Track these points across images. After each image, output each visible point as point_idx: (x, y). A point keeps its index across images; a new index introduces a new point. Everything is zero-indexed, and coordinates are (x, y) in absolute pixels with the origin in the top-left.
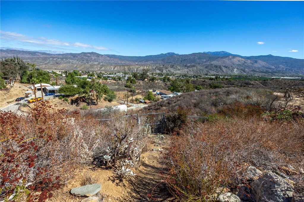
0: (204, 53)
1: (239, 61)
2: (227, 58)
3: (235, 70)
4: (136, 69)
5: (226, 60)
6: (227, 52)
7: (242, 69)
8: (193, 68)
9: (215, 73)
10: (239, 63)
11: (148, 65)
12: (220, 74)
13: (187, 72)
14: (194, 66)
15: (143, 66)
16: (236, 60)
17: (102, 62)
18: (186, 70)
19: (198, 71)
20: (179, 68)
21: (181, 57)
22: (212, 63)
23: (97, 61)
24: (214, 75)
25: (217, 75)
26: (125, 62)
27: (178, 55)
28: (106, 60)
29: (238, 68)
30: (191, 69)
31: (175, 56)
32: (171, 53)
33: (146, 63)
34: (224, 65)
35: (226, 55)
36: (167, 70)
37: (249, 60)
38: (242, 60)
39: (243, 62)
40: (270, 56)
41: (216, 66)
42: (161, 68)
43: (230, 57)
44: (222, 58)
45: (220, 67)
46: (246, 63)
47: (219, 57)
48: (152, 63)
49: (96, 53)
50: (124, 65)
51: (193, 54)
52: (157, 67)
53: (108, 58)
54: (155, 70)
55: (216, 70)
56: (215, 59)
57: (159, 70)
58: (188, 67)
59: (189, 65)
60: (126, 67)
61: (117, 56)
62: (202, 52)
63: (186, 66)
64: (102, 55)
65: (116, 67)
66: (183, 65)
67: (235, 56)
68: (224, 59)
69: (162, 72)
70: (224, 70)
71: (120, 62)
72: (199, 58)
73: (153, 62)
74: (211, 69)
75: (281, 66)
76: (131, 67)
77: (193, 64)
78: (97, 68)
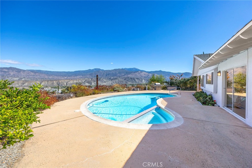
0: (122, 69)
1: (145, 74)
2: (138, 72)
3: (143, 80)
4: (65, 83)
5: (137, 74)
6: (137, 68)
7: (147, 80)
8: (116, 80)
9: (131, 83)
10: (145, 76)
11: (78, 79)
12: (134, 83)
13: (112, 84)
14: (116, 79)
15: (73, 80)
16: (143, 74)
17: (24, 78)
18: (110, 82)
19: (120, 83)
20: (105, 80)
21: (106, 72)
22: (129, 76)
23: (18, 77)
24: (131, 85)
25: (132, 84)
26: (53, 77)
27: (103, 70)
28: (29, 75)
29: (145, 79)
30: (114, 81)
31: (101, 71)
32: (98, 69)
33: (75, 77)
34: (136, 77)
35: (136, 71)
36: (95, 82)
37: (150, 74)
38: (146, 74)
39: (147, 75)
40: (160, 71)
41: (131, 79)
42: (89, 81)
43: (139, 72)
44: (134, 72)
45: (134, 79)
46: (149, 76)
47: (132, 72)
48: (81, 78)
49: (16, 68)
50: (53, 80)
51: (115, 69)
52: (86, 80)
53: (32, 74)
54: (84, 83)
55: (132, 81)
56: (130, 73)
57: (88, 83)
58: (112, 80)
59: (112, 78)
60: (54, 82)
61: (43, 71)
62: (121, 68)
63: (110, 79)
64: (24, 71)
65: (43, 82)
66: (108, 78)
67: (142, 71)
68: (136, 73)
69: (91, 84)
70: (137, 80)
71: (47, 77)
72: (119, 73)
73: (82, 76)
74: (128, 81)
75: (167, 77)
76: (60, 82)
77: (115, 77)
78: (18, 84)
